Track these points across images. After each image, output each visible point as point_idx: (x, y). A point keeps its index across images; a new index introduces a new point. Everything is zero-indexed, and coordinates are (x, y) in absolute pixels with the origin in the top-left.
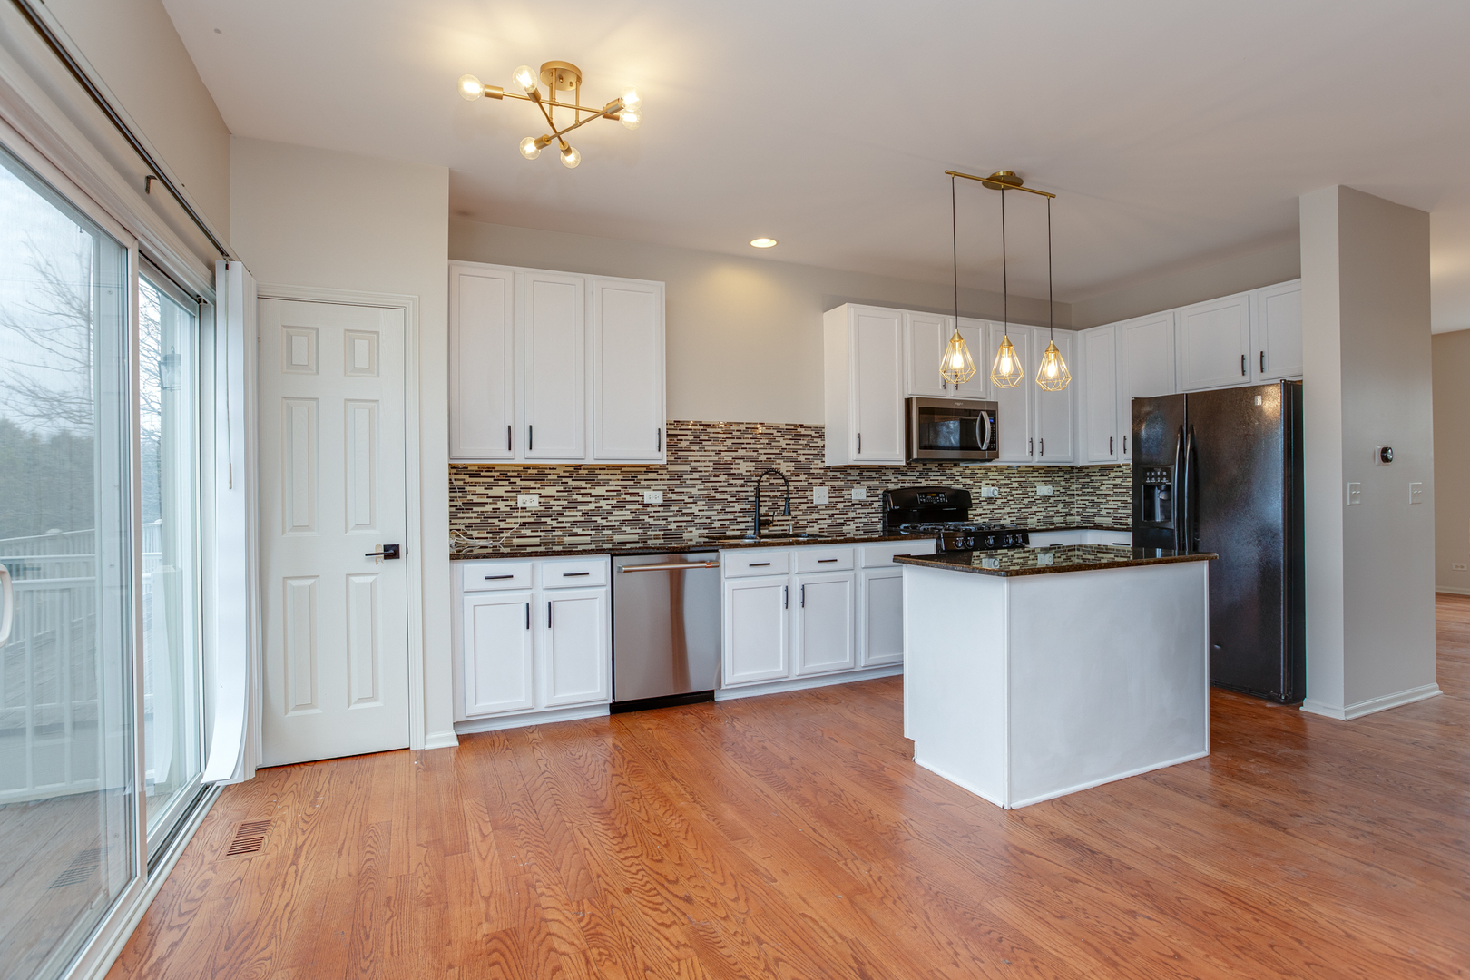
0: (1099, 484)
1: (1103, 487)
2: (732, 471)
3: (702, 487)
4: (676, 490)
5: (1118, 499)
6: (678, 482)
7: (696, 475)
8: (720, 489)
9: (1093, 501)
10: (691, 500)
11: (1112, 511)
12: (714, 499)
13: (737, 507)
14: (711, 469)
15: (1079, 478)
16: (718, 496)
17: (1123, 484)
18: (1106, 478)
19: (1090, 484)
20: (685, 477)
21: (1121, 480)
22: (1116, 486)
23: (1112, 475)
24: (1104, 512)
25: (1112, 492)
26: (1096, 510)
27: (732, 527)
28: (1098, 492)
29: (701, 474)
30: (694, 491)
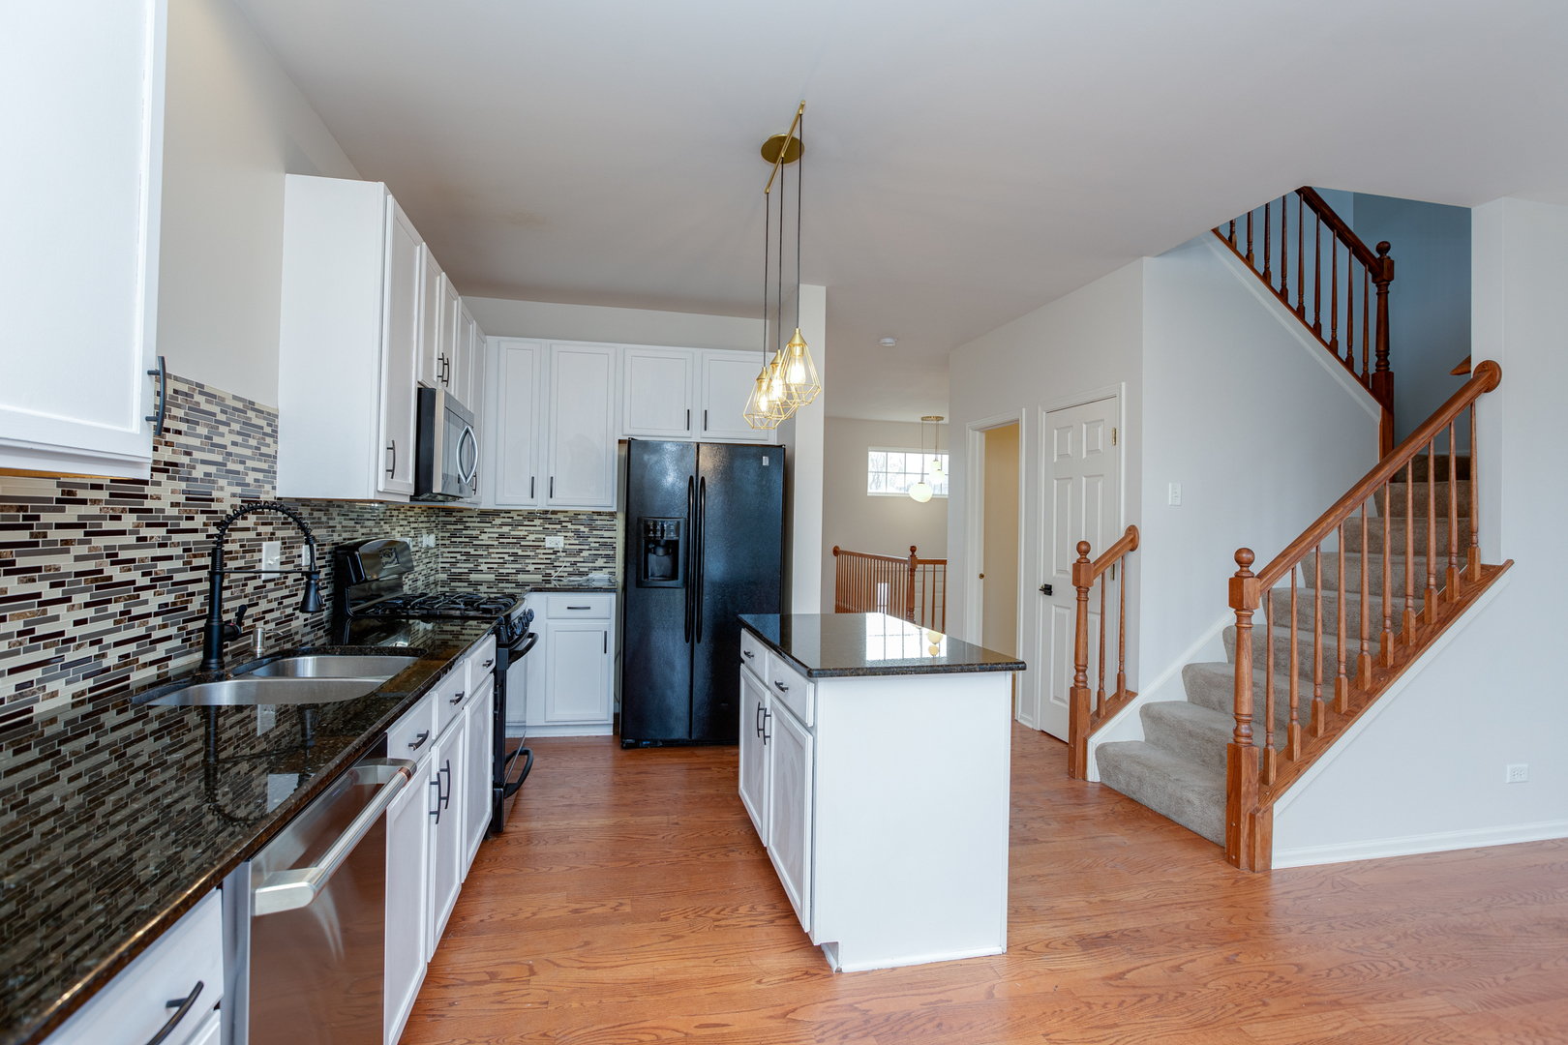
0: (478, 532)
1: (484, 536)
2: (148, 504)
3: (84, 550)
4: (22, 562)
5: (505, 551)
6: (23, 536)
7: (72, 513)
8: (123, 555)
9: (467, 554)
10: (58, 593)
11: (496, 566)
12: (107, 584)
13: (152, 601)
14: (104, 495)
15: (446, 523)
16: (117, 574)
17: (512, 533)
18: (489, 525)
19: (464, 532)
20: (46, 518)
21: (510, 527)
22: (502, 536)
23: (498, 521)
24: (484, 567)
25: (496, 543)
26: (472, 565)
27: (143, 659)
28: (475, 543)
29: (83, 510)
30: (66, 563)
